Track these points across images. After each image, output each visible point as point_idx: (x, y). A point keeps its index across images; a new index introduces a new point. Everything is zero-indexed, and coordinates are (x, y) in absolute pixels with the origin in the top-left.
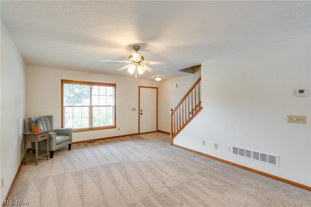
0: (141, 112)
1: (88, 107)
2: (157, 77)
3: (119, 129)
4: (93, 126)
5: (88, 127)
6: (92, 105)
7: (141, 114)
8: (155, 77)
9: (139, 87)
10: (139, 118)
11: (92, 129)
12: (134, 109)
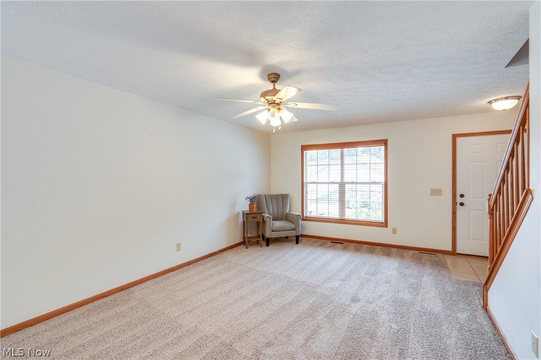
0: (459, 200)
1: (338, 185)
2: (495, 100)
3: (394, 231)
4: (346, 217)
5: (338, 217)
6: (345, 181)
7: (462, 204)
8: (490, 102)
9: (455, 137)
10: (454, 213)
11: (342, 221)
12: (436, 192)
